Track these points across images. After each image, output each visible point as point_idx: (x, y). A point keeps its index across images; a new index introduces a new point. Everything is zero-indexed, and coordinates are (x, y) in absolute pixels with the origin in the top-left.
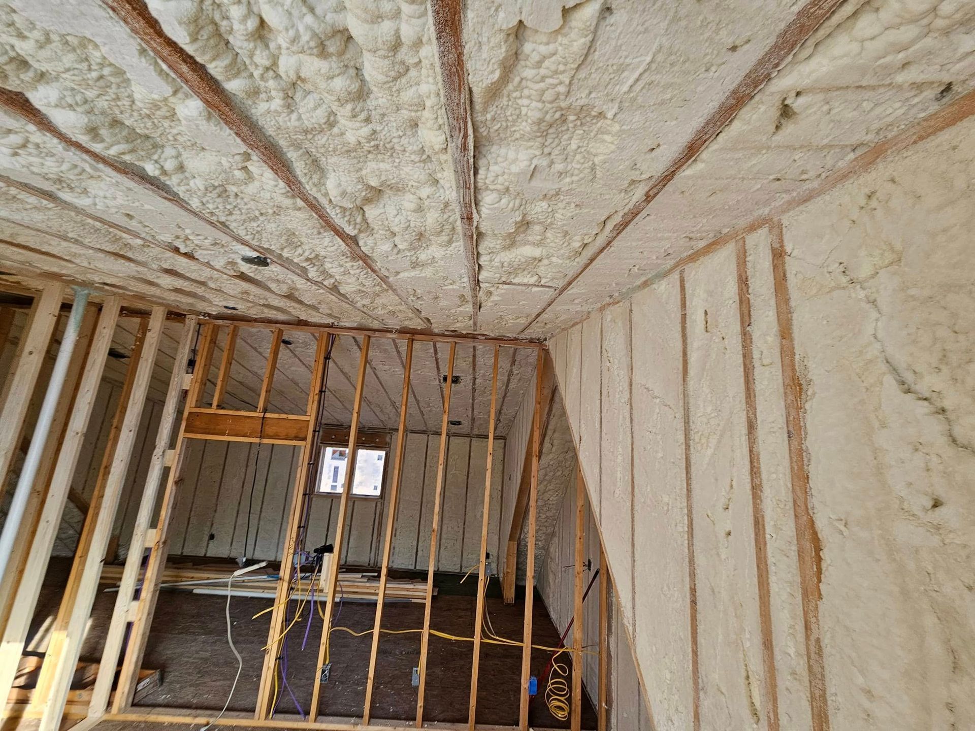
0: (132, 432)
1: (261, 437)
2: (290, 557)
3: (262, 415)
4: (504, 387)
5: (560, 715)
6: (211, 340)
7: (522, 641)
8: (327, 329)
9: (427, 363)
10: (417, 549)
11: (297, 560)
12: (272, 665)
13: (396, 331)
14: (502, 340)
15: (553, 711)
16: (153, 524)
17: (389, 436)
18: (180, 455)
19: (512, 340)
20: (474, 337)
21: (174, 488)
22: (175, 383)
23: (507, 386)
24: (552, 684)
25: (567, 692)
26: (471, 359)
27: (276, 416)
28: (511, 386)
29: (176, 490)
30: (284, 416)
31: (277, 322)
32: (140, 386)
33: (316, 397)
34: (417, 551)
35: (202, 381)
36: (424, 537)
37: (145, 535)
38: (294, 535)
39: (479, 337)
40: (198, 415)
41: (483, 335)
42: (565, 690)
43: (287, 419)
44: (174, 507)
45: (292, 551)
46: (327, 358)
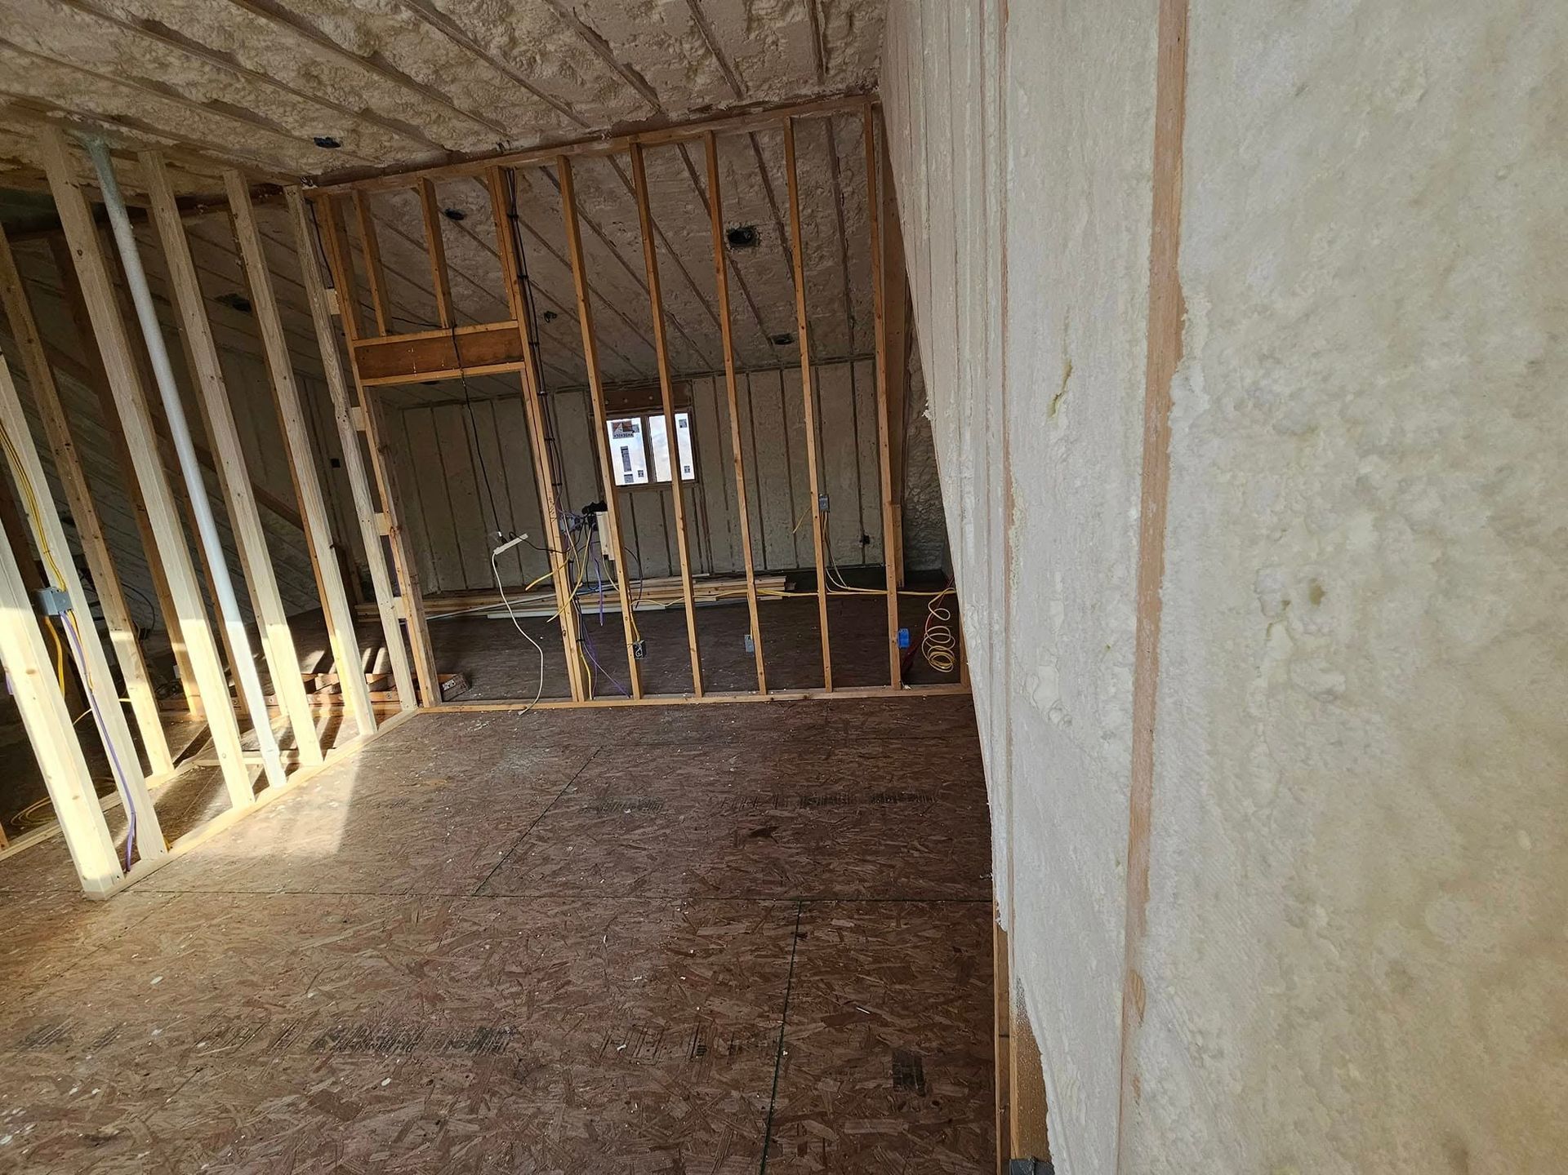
0: (288, 380)
1: (461, 367)
2: (555, 523)
3: (450, 333)
4: (838, 235)
5: (943, 667)
6: (336, 225)
7: (886, 589)
8: (495, 161)
9: (690, 207)
10: (763, 544)
11: (564, 527)
12: (574, 645)
13: (606, 136)
14: (794, 105)
15: (934, 664)
16: (378, 507)
17: (688, 387)
18: (368, 411)
19: (811, 101)
20: (742, 112)
21: (381, 458)
22: (317, 306)
23: (842, 231)
24: (929, 633)
25: (952, 641)
26: (759, 178)
27: (470, 330)
28: (850, 229)
29: (385, 459)
30: (481, 328)
31: (417, 167)
32: (265, 309)
33: (517, 288)
34: (764, 547)
35: (351, 296)
36: (770, 525)
37: (373, 523)
38: (550, 495)
39: (752, 110)
40: (367, 349)
41: (758, 104)
42: (947, 638)
43: (487, 331)
44: (393, 485)
45: (554, 516)
46: (513, 217)
